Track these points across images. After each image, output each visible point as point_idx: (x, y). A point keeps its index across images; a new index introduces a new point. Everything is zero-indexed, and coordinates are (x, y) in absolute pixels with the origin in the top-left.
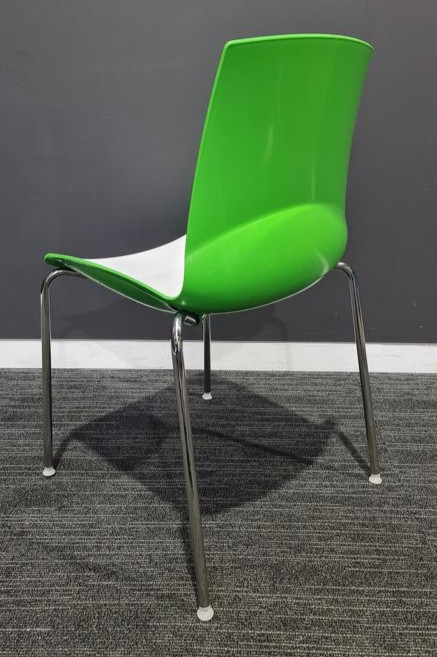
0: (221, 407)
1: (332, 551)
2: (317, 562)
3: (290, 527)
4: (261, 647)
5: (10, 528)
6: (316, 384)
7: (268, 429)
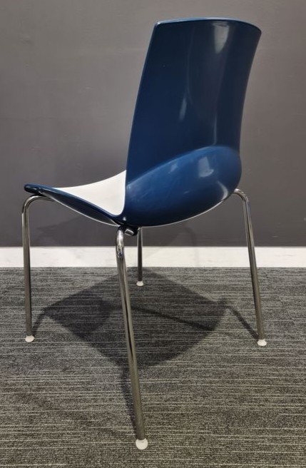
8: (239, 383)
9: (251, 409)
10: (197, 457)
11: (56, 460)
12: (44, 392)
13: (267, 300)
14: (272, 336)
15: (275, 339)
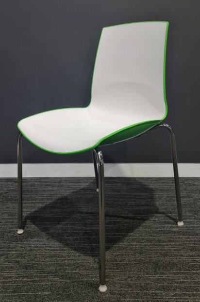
0: (119, 193)
1: (182, 255)
2: (175, 260)
3: (160, 245)
4: (154, 298)
5: (24, 248)
6: (163, 183)
7: (144, 203)
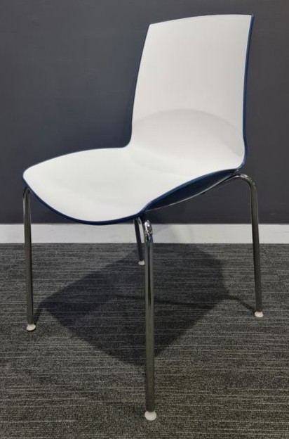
8: (237, 349)
9: (248, 372)
10: (198, 414)
11: (66, 417)
12: (53, 356)
13: (266, 274)
14: (269, 307)
15: (271, 310)
